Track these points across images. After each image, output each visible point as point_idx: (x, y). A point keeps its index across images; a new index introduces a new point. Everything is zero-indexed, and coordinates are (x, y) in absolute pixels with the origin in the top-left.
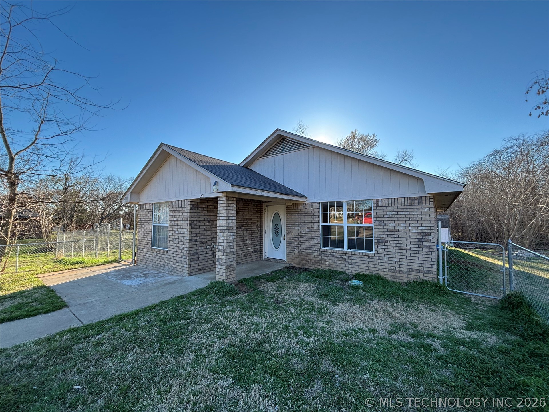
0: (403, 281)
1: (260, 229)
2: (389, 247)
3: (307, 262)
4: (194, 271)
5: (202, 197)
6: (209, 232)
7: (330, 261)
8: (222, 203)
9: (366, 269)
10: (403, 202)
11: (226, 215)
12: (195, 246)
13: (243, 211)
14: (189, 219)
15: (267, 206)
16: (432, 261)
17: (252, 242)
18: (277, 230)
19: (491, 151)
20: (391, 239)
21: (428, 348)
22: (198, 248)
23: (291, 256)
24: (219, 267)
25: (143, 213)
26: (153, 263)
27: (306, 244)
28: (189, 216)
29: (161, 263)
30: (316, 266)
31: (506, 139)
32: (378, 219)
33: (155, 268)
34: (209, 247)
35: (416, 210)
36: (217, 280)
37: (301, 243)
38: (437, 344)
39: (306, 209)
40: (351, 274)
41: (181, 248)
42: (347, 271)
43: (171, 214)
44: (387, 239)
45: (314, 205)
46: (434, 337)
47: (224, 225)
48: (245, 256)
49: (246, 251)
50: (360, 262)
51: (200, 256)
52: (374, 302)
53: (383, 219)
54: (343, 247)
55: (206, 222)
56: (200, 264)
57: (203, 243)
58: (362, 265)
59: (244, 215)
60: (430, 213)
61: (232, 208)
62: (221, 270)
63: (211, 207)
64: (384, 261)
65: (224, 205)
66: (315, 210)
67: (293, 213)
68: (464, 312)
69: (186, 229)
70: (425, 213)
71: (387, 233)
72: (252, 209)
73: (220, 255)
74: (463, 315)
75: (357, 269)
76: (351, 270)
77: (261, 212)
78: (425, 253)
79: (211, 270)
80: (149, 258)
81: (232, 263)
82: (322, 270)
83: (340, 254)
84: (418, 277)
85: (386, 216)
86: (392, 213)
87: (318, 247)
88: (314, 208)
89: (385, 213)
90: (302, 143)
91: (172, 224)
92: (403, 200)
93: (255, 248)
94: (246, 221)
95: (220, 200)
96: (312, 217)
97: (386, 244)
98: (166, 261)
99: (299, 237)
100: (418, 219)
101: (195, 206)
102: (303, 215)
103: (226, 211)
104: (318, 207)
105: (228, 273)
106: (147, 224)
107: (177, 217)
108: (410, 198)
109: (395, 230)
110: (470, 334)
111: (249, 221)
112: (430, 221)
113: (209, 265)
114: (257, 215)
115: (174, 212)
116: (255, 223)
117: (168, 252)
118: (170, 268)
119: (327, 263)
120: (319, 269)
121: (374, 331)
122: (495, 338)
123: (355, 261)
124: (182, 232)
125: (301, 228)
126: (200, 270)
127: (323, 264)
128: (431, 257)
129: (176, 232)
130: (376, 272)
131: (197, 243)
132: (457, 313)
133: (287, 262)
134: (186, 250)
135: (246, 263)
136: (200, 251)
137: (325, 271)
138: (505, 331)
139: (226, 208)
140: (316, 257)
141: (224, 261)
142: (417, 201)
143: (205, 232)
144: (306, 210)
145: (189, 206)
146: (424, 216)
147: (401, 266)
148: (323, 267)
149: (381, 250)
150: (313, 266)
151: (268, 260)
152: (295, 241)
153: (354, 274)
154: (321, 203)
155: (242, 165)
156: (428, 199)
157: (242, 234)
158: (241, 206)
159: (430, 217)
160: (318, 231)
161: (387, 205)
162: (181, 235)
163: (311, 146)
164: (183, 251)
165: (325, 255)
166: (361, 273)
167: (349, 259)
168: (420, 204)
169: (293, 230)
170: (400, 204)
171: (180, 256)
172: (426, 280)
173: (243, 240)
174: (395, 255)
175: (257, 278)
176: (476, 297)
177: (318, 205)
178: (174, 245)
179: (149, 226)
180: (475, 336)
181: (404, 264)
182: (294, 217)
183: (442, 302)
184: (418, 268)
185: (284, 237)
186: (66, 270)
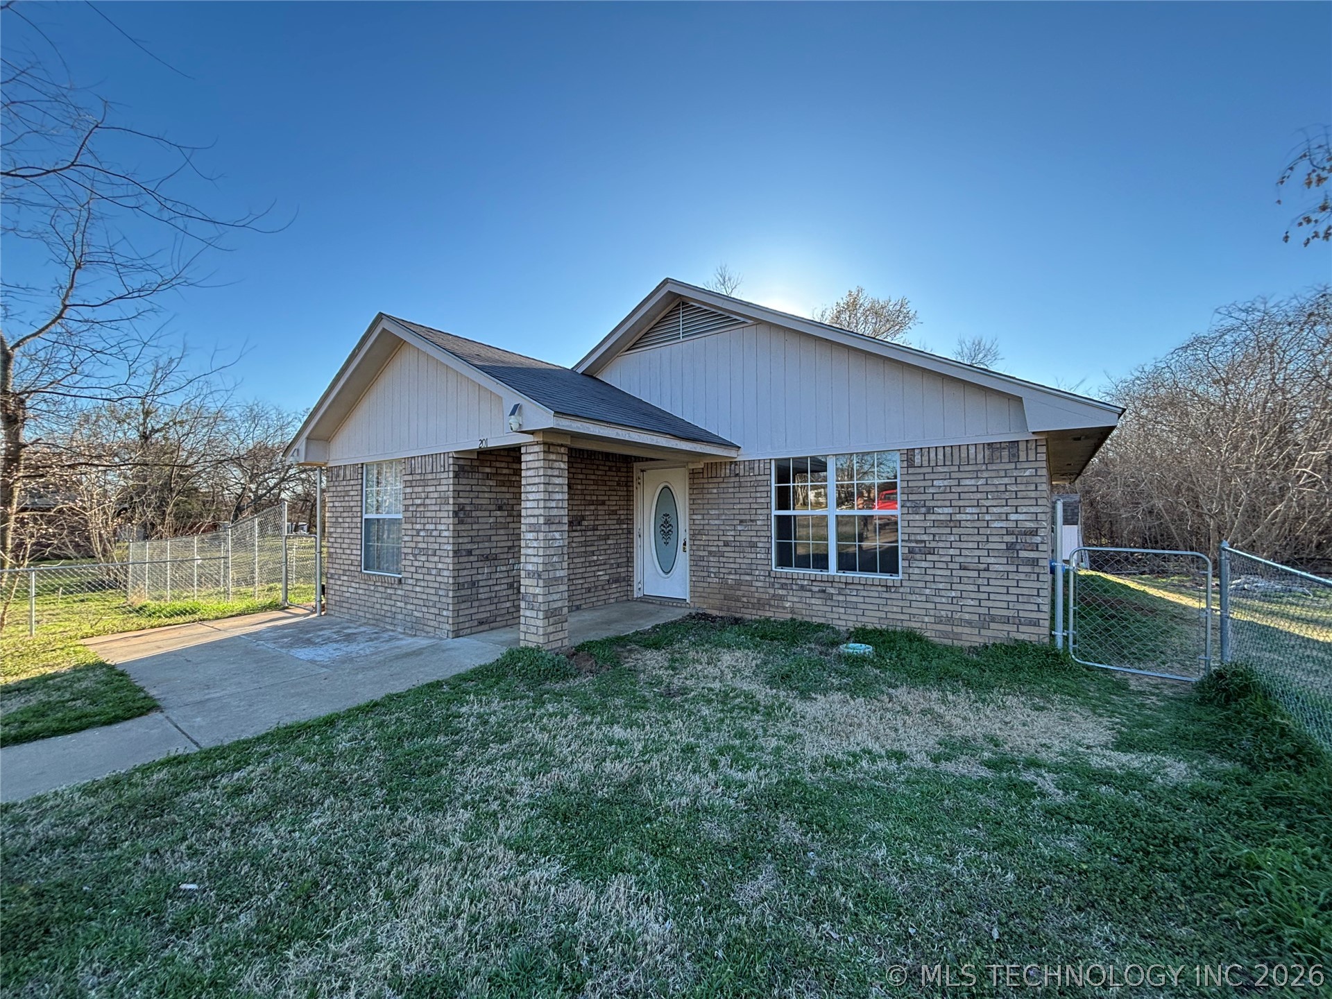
0: (968, 644)
1: (625, 526)
2: (938, 565)
3: (739, 604)
4: (467, 625)
5: (483, 445)
6: (502, 532)
7: (795, 599)
8: (532, 461)
9: (880, 618)
10: (972, 455)
11: (542, 487)
12: (469, 565)
13: (584, 482)
14: (451, 501)
15: (643, 471)
16: (1038, 596)
17: (607, 557)
18: (666, 529)
19: (1186, 338)
20: (941, 545)
21: (1026, 791)
22: (475, 571)
23: (701, 590)
24: (528, 613)
25: (339, 489)
26: (366, 609)
27: (738, 560)
28: (451, 494)
29: (385, 607)
30: (760, 613)
31: (1223, 310)
32: (912, 497)
33: (372, 622)
34: (504, 568)
35: (1002, 474)
36: (522, 644)
37: (724, 560)
38: (1047, 782)
39: (737, 475)
40: (845, 629)
41: (434, 572)
42: (835, 622)
43: (408, 490)
44: (933, 544)
45: (756, 465)
46: (1039, 766)
47: (537, 512)
48: (589, 590)
49: (593, 579)
50: (867, 600)
51: (481, 590)
52: (901, 693)
53: (923, 497)
54: (826, 568)
55: (493, 507)
56: (482, 609)
57: (487, 558)
58: (871, 607)
59: (585, 492)
60: (1037, 480)
61: (556, 473)
62: (532, 622)
63: (505, 471)
64: (924, 598)
65: (537, 464)
66: (759, 478)
67: (706, 486)
68: (1112, 712)
69: (446, 525)
70: (1025, 480)
71: (933, 530)
72: (607, 478)
73: (529, 586)
74: (1110, 717)
75: (860, 618)
76: (844, 621)
77: (626, 486)
78: (1022, 576)
79: (509, 623)
80: (357, 597)
81: (559, 604)
82: (775, 621)
83: (819, 584)
84: (1006, 633)
85: (932, 490)
86: (946, 483)
87: (765, 568)
88: (756, 473)
89: (929, 483)
90: (727, 315)
91: (409, 514)
92: (972, 450)
93: (614, 571)
94: (592, 507)
95: (526, 453)
96: (753, 495)
97: (929, 557)
98: (399, 604)
99: (721, 543)
100: (1007, 495)
101: (466, 468)
102: (730, 490)
103: (542, 480)
104: (767, 472)
105: (551, 629)
106: (350, 514)
107: (423, 495)
108: (989, 444)
109: (952, 523)
110: (1124, 758)
111: (599, 508)
112: (1036, 499)
113: (505, 611)
114: (620, 493)
115: (414, 484)
116: (614, 512)
117: (403, 581)
118: (408, 619)
119: (788, 605)
120: (768, 619)
121: (899, 756)
122: (1183, 765)
123: (854, 599)
124: (435, 533)
125: (726, 522)
126: (481, 623)
127: (778, 607)
128: (1038, 585)
129: (422, 533)
130: (906, 624)
131: (472, 558)
132: (1095, 713)
133: (692, 605)
134: (447, 577)
135: (593, 608)
136: (480, 577)
137: (782, 624)
138: (1209, 752)
139: (541, 472)
140: (761, 590)
141: (540, 599)
142: (1005, 453)
143: (493, 532)
144: (737, 479)
145: (451, 469)
146: (1022, 487)
147: (966, 609)
148: (777, 615)
149: (916, 571)
150: (754, 612)
151: (646, 599)
152: (710, 552)
153: (852, 630)
154: (773, 462)
155: (580, 371)
156: (1034, 447)
157: (583, 539)
158: (579, 471)
159: (1036, 490)
160: (766, 528)
161: (933, 464)
162: (432, 539)
163: (750, 321)
164: (439, 579)
165: (783, 586)
166: (870, 627)
167: (839, 594)
168: (1014, 458)
169: (706, 527)
170: (964, 461)
171: (433, 591)
172: (1023, 641)
173: (585, 552)
174: (951, 583)
175: (620, 641)
176: (1139, 678)
177: (767, 466)
178: (416, 563)
179: (355, 520)
180: (1136, 764)
181: (972, 603)
182: (709, 496)
183: (1060, 689)
184: (1006, 613)
185: (685, 544)
186: (155, 627)
